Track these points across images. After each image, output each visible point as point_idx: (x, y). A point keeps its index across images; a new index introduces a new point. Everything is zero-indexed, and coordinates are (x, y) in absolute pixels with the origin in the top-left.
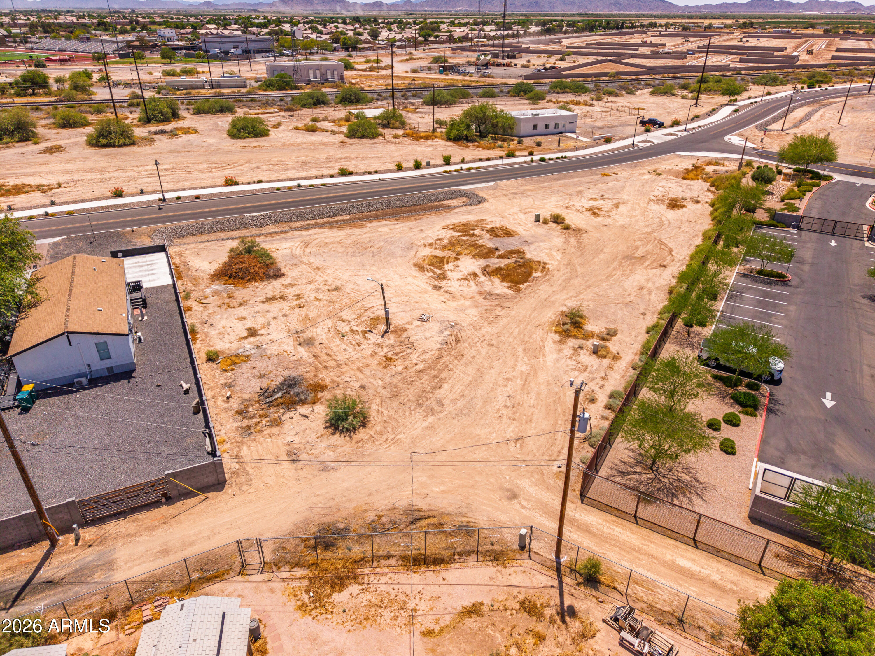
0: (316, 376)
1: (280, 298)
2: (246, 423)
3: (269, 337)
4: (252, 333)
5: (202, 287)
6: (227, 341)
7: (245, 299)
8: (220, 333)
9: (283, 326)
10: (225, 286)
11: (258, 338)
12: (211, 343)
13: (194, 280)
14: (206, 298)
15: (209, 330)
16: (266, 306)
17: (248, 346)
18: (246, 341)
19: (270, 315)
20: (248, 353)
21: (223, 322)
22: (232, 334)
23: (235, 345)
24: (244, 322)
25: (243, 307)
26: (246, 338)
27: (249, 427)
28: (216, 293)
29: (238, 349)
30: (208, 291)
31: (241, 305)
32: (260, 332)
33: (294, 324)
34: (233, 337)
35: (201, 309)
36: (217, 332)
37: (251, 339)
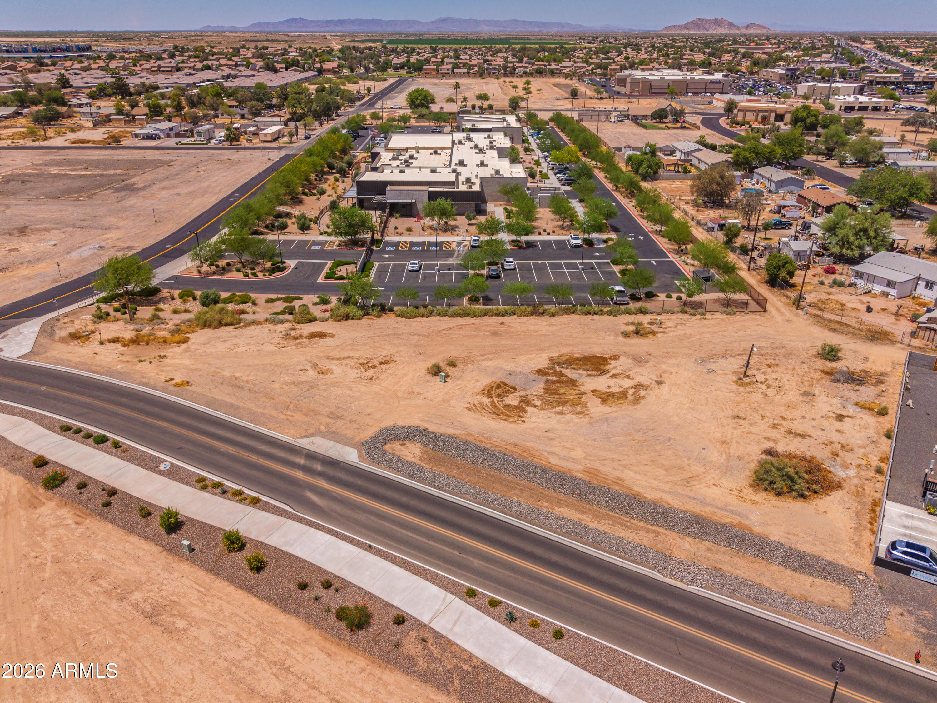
0: (822, 378)
1: (792, 433)
2: (882, 378)
3: (830, 409)
4: (840, 418)
5: (856, 481)
6: (864, 421)
7: (823, 446)
8: (866, 428)
9: (813, 411)
10: (832, 469)
11: (838, 413)
12: (877, 424)
13: (859, 494)
14: (859, 466)
15: (873, 434)
16: (811, 432)
17: (851, 410)
18: (850, 414)
19: (814, 423)
20: (855, 407)
21: (858, 435)
22: (857, 424)
23: (861, 415)
24: (839, 428)
25: (831, 440)
26: (848, 416)
27: (881, 375)
28: (845, 466)
29: (860, 412)
30: (852, 472)
31: (831, 443)
32: (834, 415)
33: (803, 409)
34: (858, 421)
35: (870, 456)
36: (868, 431)
37: (845, 413)
